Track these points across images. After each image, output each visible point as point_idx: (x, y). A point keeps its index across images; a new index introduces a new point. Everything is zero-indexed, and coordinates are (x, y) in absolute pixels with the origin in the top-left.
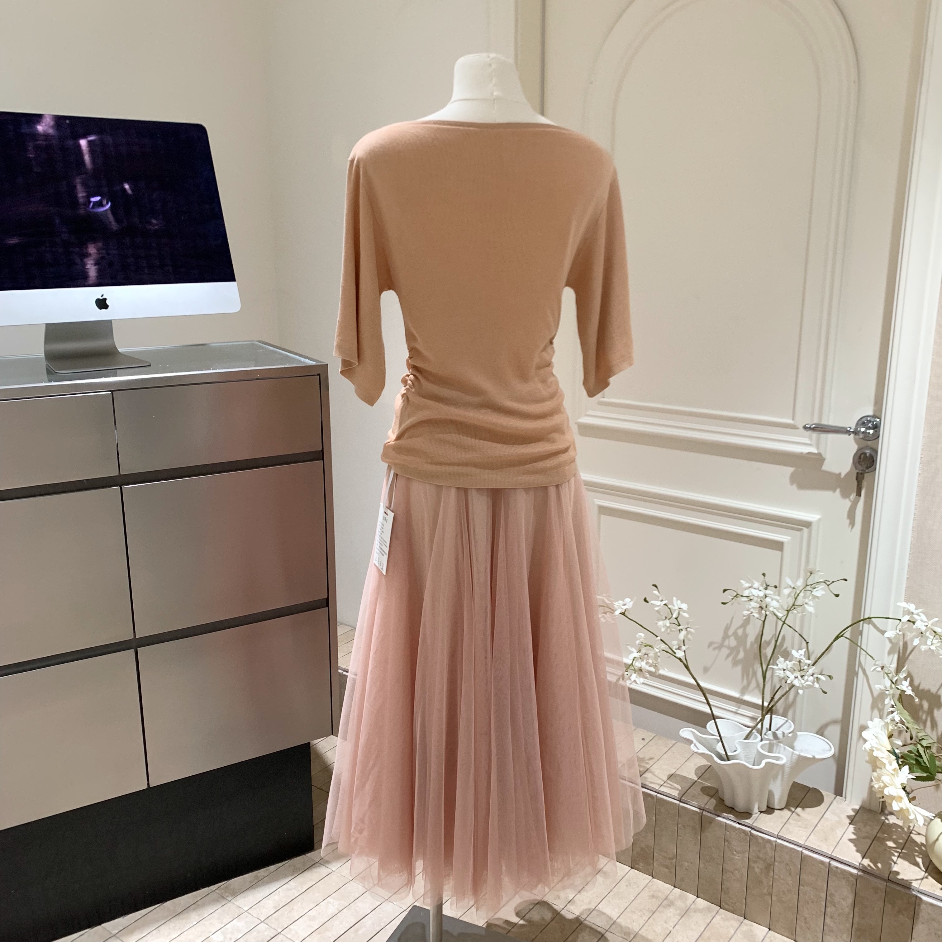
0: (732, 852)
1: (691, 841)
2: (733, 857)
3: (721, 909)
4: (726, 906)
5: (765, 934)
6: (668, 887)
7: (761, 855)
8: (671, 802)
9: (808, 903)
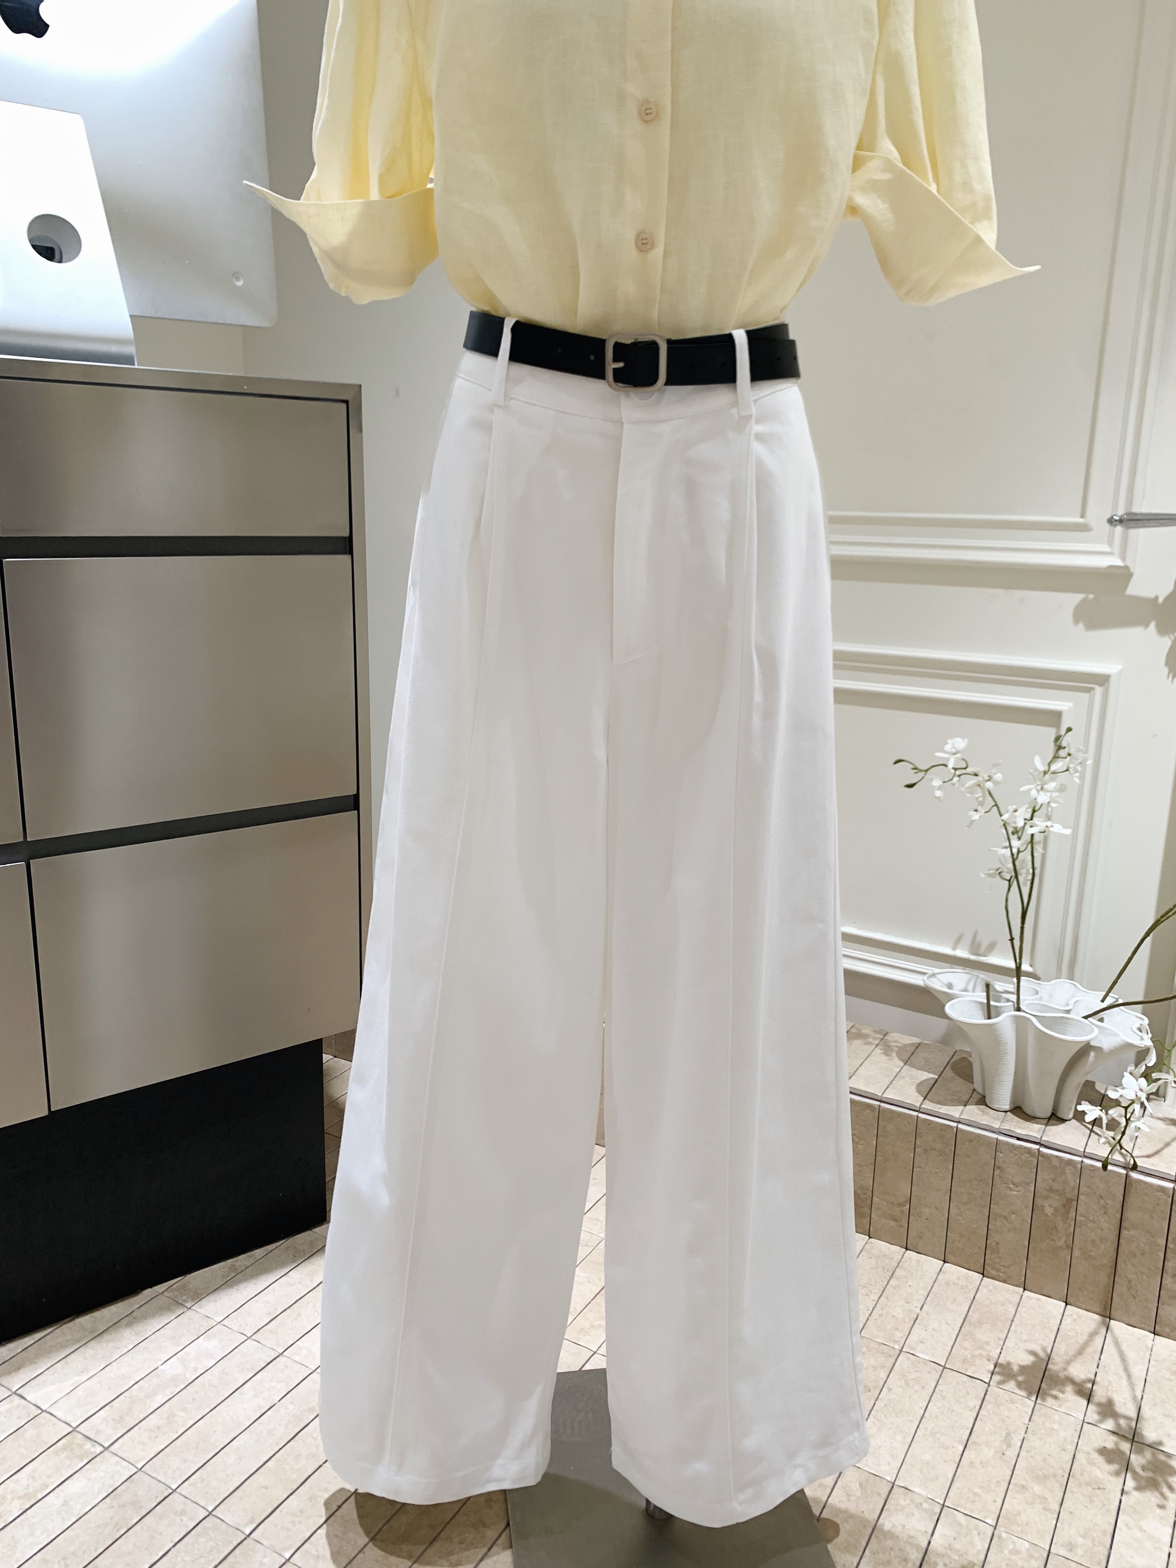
0: (1006, 1185)
1: (936, 1172)
2: (1009, 1192)
3: (984, 1278)
4: (994, 1272)
5: (1062, 1311)
6: (896, 1250)
7: (1057, 1186)
8: (905, 1114)
9: (1135, 1256)
